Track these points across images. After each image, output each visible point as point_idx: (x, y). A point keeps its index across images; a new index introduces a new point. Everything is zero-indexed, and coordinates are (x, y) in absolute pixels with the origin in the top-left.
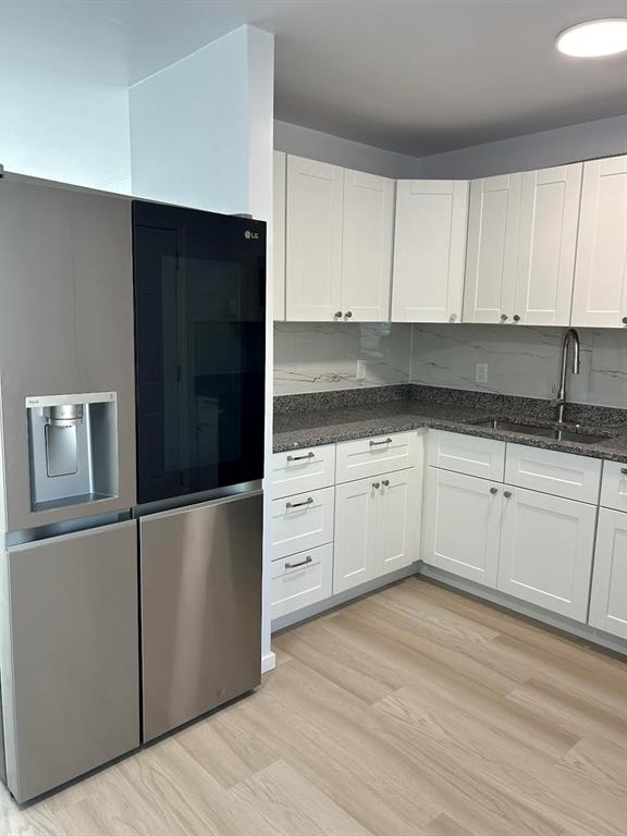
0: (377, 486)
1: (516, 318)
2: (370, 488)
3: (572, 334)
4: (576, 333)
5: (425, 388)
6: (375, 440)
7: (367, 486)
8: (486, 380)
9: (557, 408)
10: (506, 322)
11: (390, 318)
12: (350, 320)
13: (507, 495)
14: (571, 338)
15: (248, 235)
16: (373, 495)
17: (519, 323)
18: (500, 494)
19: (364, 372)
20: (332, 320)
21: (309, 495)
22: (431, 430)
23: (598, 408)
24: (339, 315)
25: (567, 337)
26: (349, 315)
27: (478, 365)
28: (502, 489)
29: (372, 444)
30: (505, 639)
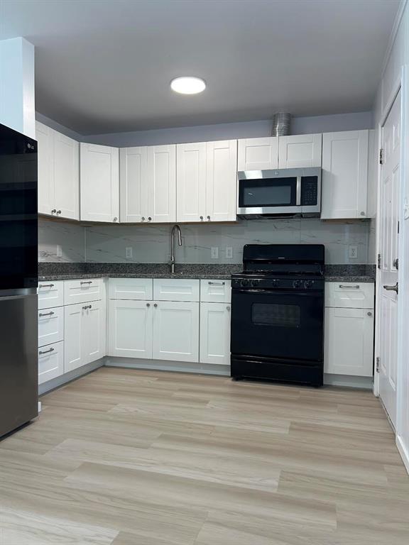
0: (86, 308)
1: (150, 219)
2: (81, 310)
3: (176, 226)
4: (178, 227)
5: (96, 264)
6: (83, 281)
7: (79, 308)
8: (131, 256)
9: (171, 267)
10: (145, 221)
11: (80, 218)
12: (60, 215)
13: (156, 305)
14: (176, 229)
15: (29, 146)
16: (83, 314)
17: (151, 222)
18: (152, 306)
19: (61, 253)
20: (50, 214)
21: (51, 310)
22: (110, 279)
23: (190, 265)
24: (55, 211)
25: (174, 229)
26: (60, 212)
27: (127, 249)
28: (152, 303)
29: (82, 283)
30: (161, 379)
